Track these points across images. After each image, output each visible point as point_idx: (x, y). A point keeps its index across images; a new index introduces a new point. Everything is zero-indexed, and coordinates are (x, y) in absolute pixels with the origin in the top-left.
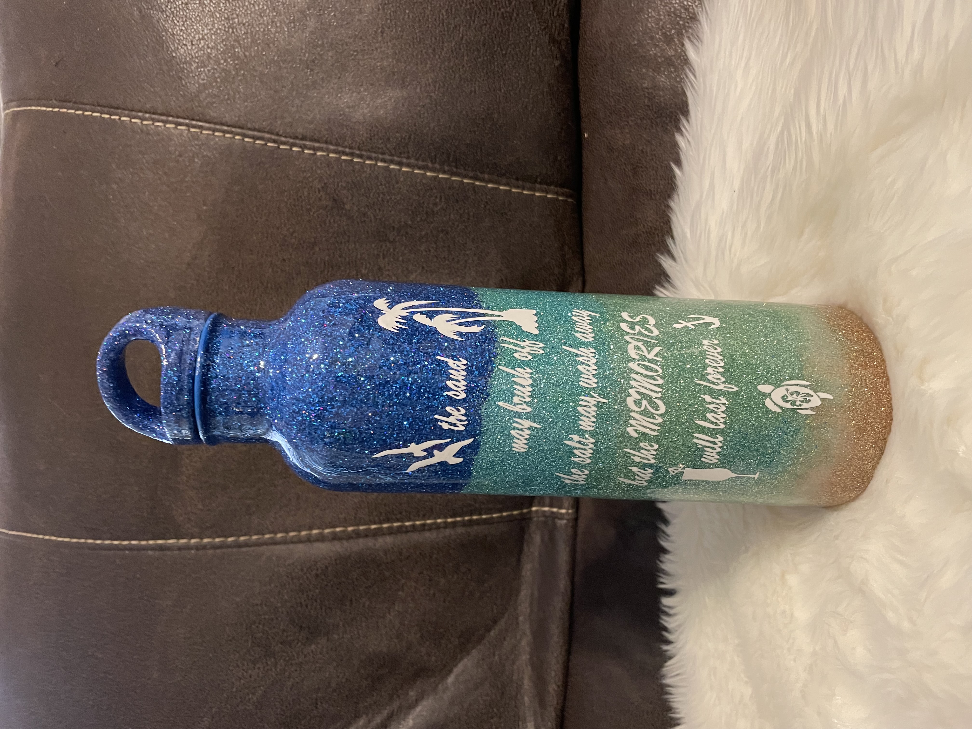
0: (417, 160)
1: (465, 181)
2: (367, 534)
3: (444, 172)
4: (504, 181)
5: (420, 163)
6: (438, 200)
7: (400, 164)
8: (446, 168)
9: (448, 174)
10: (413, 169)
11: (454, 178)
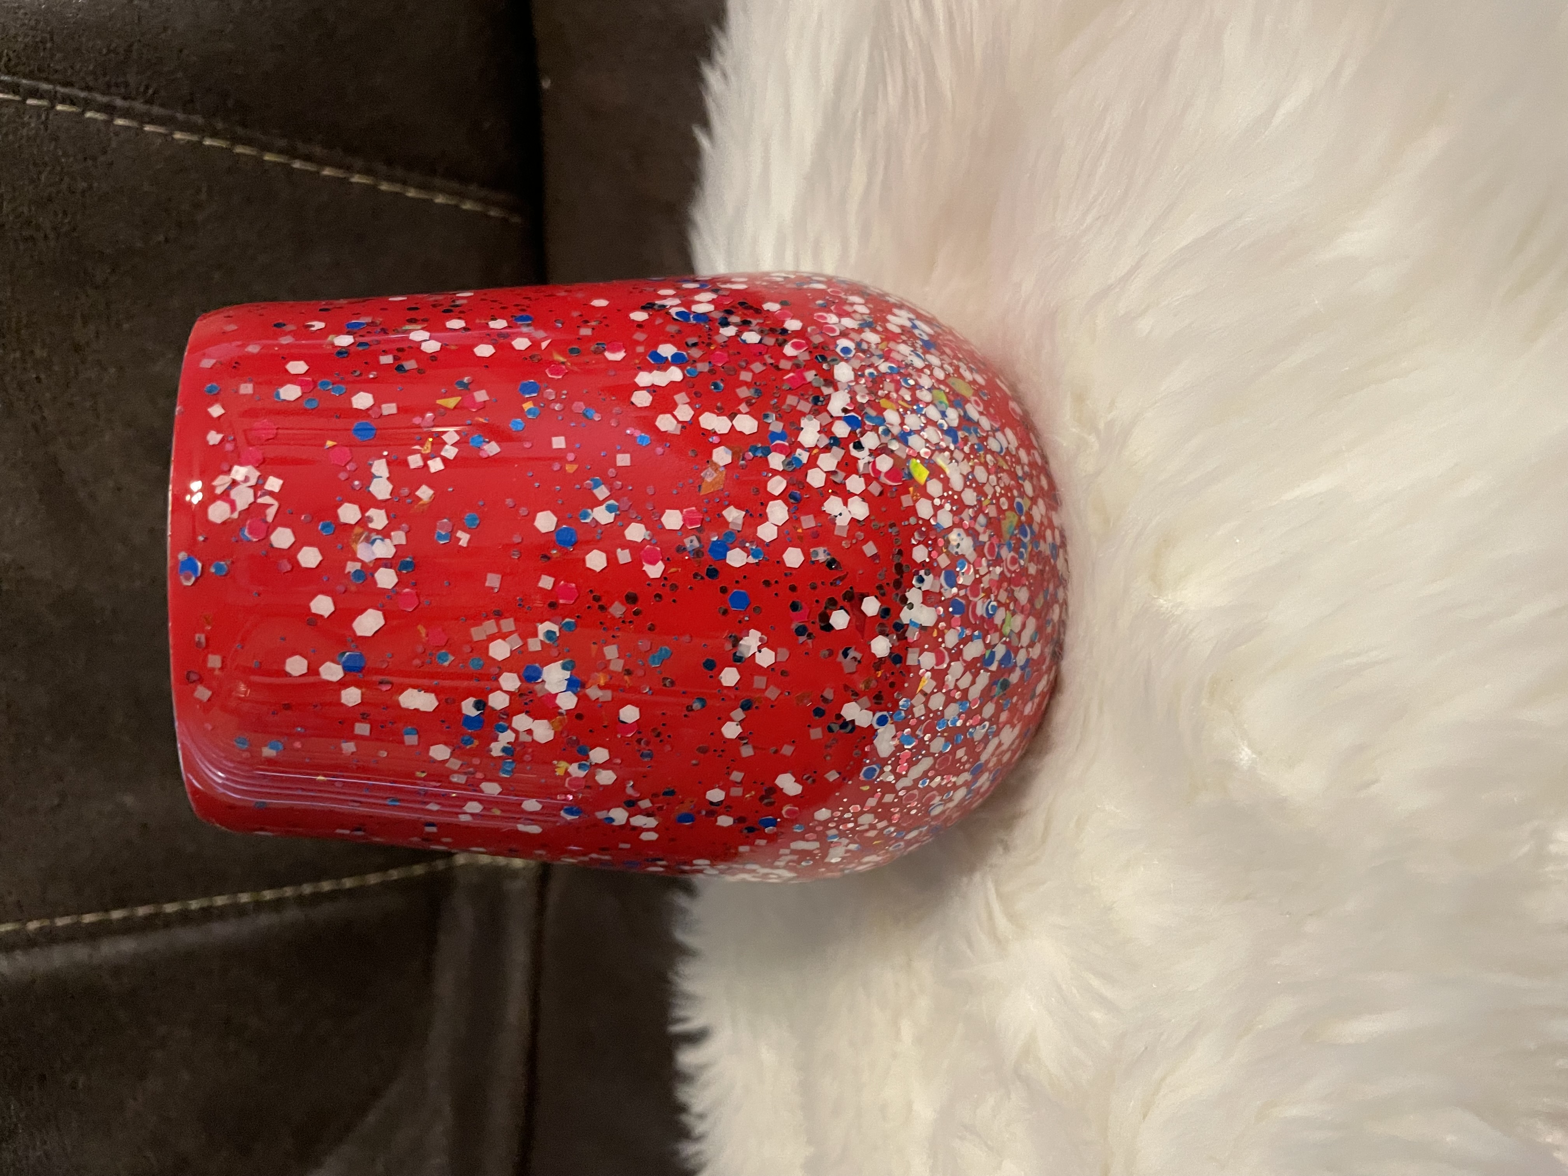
0: (149, 102)
1: (268, 157)
2: (72, 935)
3: (214, 135)
4: (359, 163)
5: (156, 110)
6: (203, 196)
7: (110, 110)
8: (220, 126)
9: (225, 138)
10: (142, 123)
11: (239, 149)
